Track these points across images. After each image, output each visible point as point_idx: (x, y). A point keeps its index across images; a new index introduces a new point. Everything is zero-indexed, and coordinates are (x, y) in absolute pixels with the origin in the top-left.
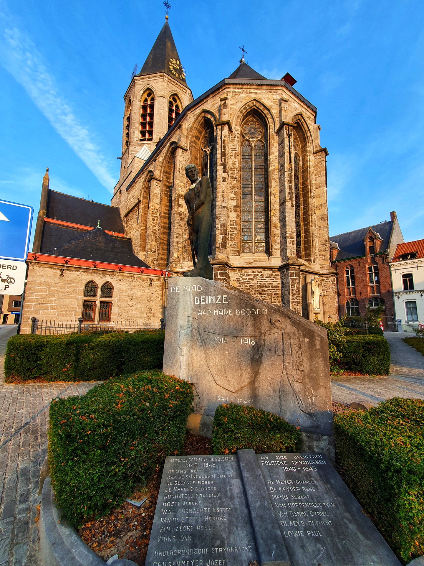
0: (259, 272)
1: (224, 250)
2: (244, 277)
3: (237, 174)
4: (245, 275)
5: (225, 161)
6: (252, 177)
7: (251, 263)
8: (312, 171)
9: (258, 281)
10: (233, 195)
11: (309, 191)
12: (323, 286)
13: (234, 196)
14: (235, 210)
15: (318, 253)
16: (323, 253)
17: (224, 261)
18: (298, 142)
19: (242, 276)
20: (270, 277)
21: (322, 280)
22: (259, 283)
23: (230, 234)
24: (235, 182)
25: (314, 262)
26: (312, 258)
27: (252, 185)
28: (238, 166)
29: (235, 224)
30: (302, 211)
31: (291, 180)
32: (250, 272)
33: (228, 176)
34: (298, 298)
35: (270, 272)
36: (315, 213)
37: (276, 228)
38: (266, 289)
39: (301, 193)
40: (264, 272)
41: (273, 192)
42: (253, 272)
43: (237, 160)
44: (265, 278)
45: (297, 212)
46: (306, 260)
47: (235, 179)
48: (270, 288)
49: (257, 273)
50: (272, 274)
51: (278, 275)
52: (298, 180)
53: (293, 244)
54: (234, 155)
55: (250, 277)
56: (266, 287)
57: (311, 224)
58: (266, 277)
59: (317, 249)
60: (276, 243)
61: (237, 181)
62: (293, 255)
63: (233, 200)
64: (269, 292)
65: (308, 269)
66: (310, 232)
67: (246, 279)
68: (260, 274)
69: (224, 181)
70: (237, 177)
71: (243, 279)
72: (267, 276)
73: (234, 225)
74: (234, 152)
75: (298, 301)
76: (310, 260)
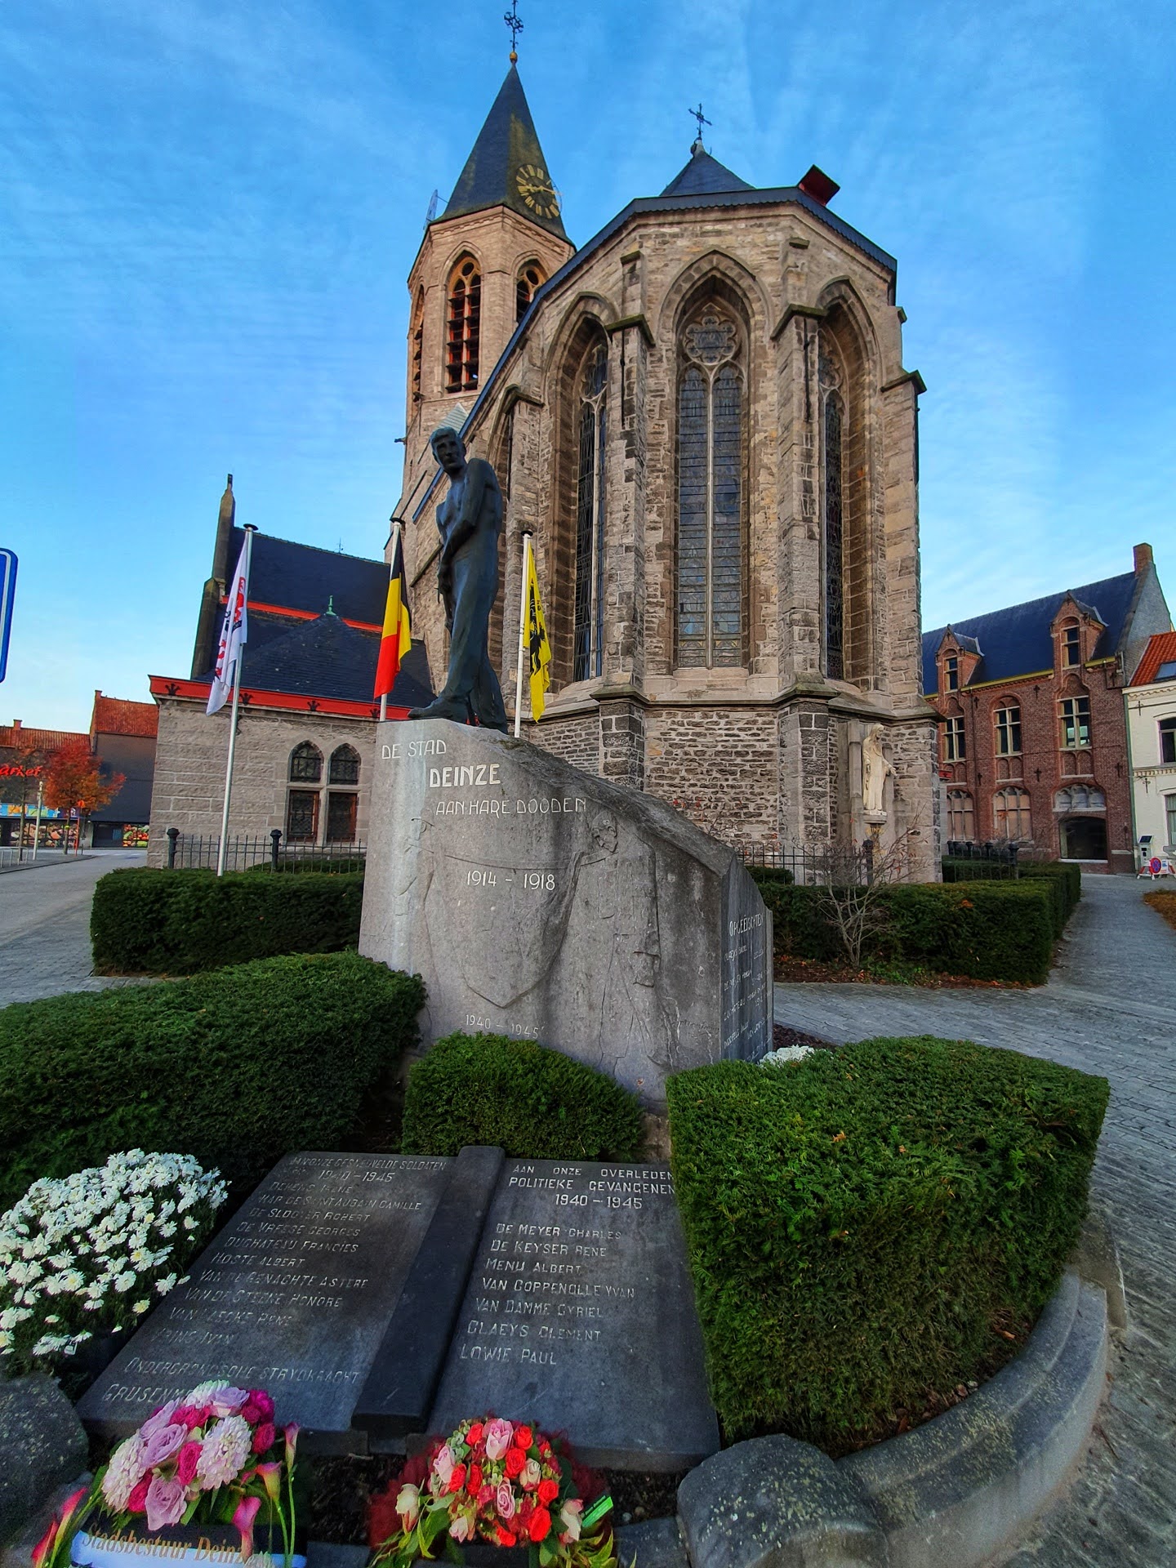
0: (720, 717)
1: (629, 660)
2: (682, 730)
3: (663, 456)
4: (683, 725)
5: (631, 426)
6: (706, 466)
7: (698, 693)
8: (877, 439)
9: (719, 739)
10: (653, 516)
11: (868, 495)
12: (899, 750)
13: (658, 519)
14: (660, 557)
15: (887, 664)
16: (902, 663)
17: (628, 689)
18: (840, 361)
19: (675, 727)
20: (750, 729)
21: (897, 735)
22: (720, 744)
23: (645, 618)
24: (660, 481)
25: (876, 688)
26: (871, 678)
27: (706, 486)
28: (670, 437)
29: (659, 593)
30: (846, 551)
31: (810, 468)
32: (697, 717)
33: (642, 465)
34: (820, 783)
35: (749, 715)
36: (883, 556)
37: (768, 600)
38: (739, 760)
39: (845, 500)
40: (733, 715)
41: (762, 503)
42: (705, 716)
43: (665, 422)
44: (736, 732)
45: (833, 555)
46: (855, 684)
47: (661, 474)
48: (750, 757)
49: (715, 718)
50: (755, 722)
51: (771, 723)
52: (839, 466)
53: (811, 641)
54: (657, 409)
55: (698, 730)
56: (738, 754)
57: (869, 586)
58: (739, 729)
59: (885, 652)
60: (768, 640)
61: (664, 477)
62: (810, 671)
63: (654, 529)
64: (747, 768)
65: (856, 707)
66: (867, 607)
67: (687, 734)
68: (723, 722)
69: (628, 479)
70: (666, 467)
71: (680, 734)
72: (740, 725)
73: (655, 596)
74: (659, 400)
75: (820, 789)
76: (865, 682)
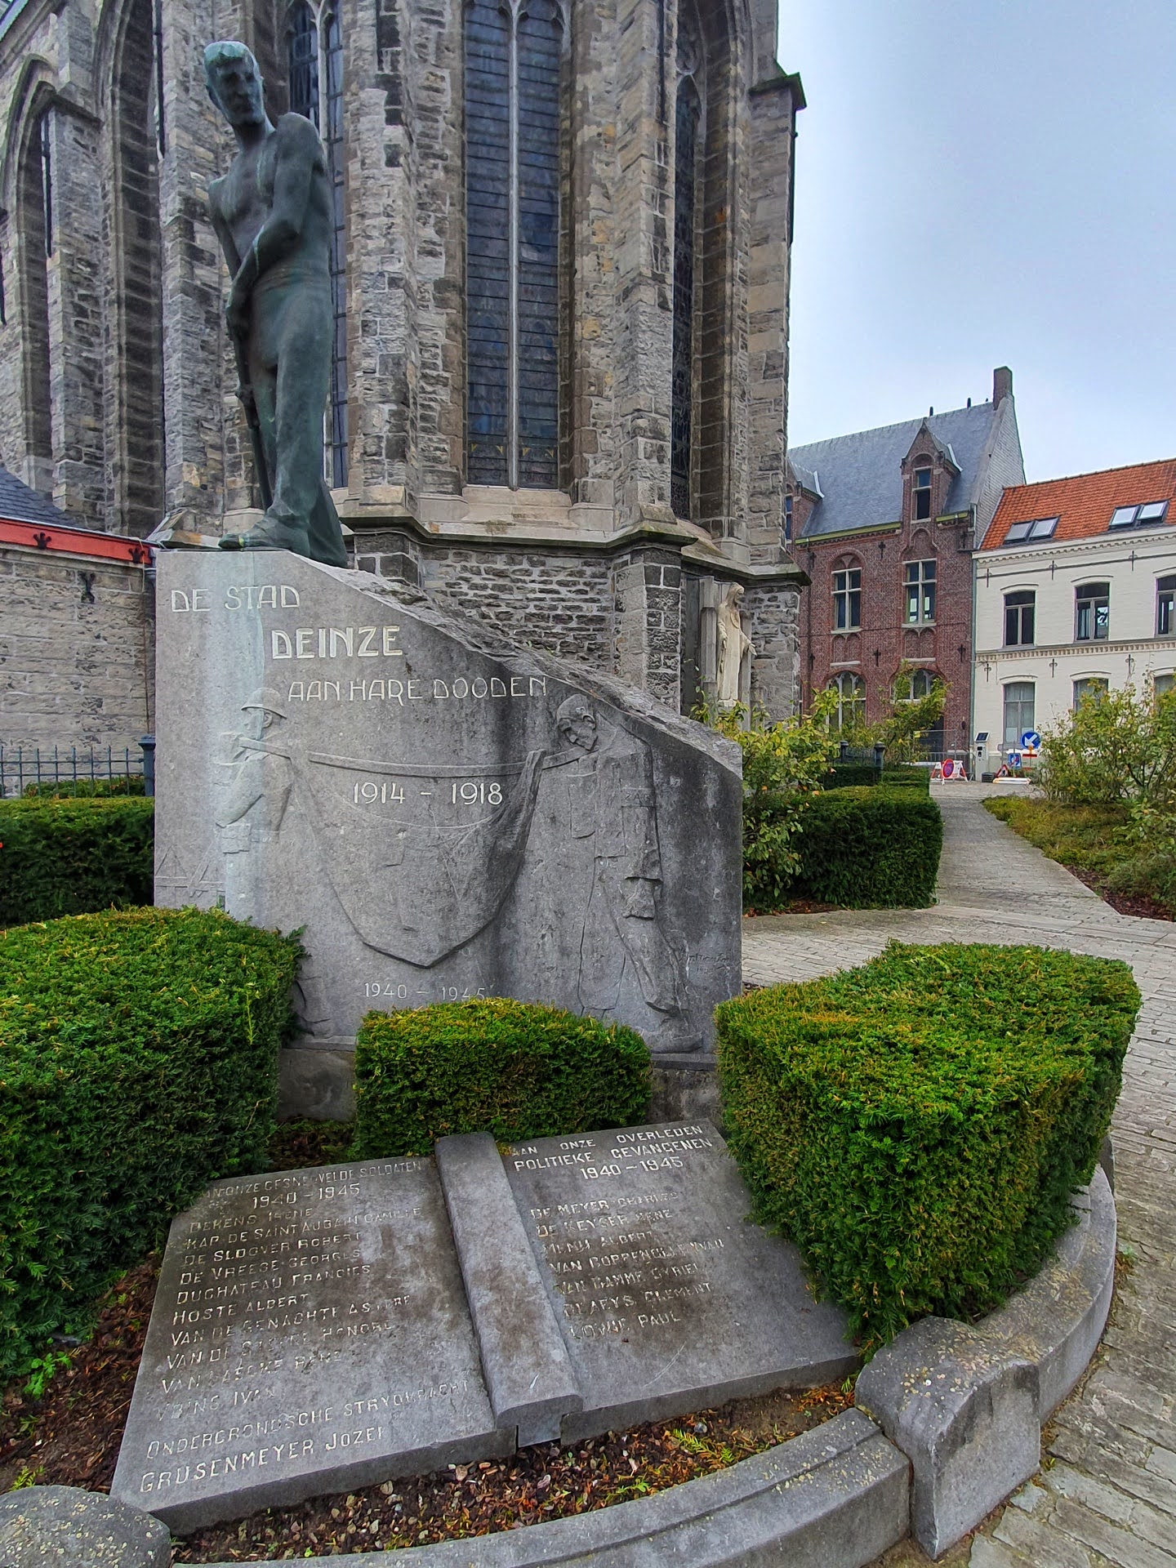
0: (533, 564)
1: (399, 465)
2: (477, 580)
3: (447, 138)
4: (479, 573)
5: (394, 68)
6: (508, 162)
7: (502, 525)
8: (742, 168)
9: (531, 596)
10: (430, 232)
11: (728, 251)
12: (755, 620)
13: (436, 238)
14: (442, 303)
15: (744, 502)
16: (763, 502)
17: (399, 512)
18: (695, 29)
19: (467, 575)
20: (575, 584)
21: (755, 601)
22: (532, 604)
23: (419, 401)
24: (440, 174)
25: (731, 534)
26: (724, 519)
27: (507, 196)
28: (454, 103)
29: (439, 362)
30: (697, 333)
31: (663, 197)
32: (500, 563)
33: (411, 140)
34: (669, 663)
35: (573, 563)
36: (744, 347)
37: (600, 395)
38: (558, 629)
39: (699, 256)
40: (553, 562)
41: (594, 240)
42: (512, 562)
43: (446, 73)
44: (555, 587)
45: (681, 335)
46: (704, 526)
47: (440, 163)
48: (573, 624)
49: (525, 566)
50: (581, 574)
51: (603, 576)
53: (661, 462)
54: (432, 47)
55: (501, 582)
56: (558, 619)
57: (726, 388)
58: (560, 583)
59: (743, 486)
60: (600, 454)
61: (446, 169)
62: (658, 504)
63: (431, 253)
64: (570, 639)
65: (709, 559)
66: (723, 418)
67: (485, 587)
68: (536, 571)
69: (392, 162)
70: (448, 152)
71: (475, 587)
72: (561, 577)
73: (435, 367)
74: (434, 29)
75: (669, 671)
76: (718, 526)
